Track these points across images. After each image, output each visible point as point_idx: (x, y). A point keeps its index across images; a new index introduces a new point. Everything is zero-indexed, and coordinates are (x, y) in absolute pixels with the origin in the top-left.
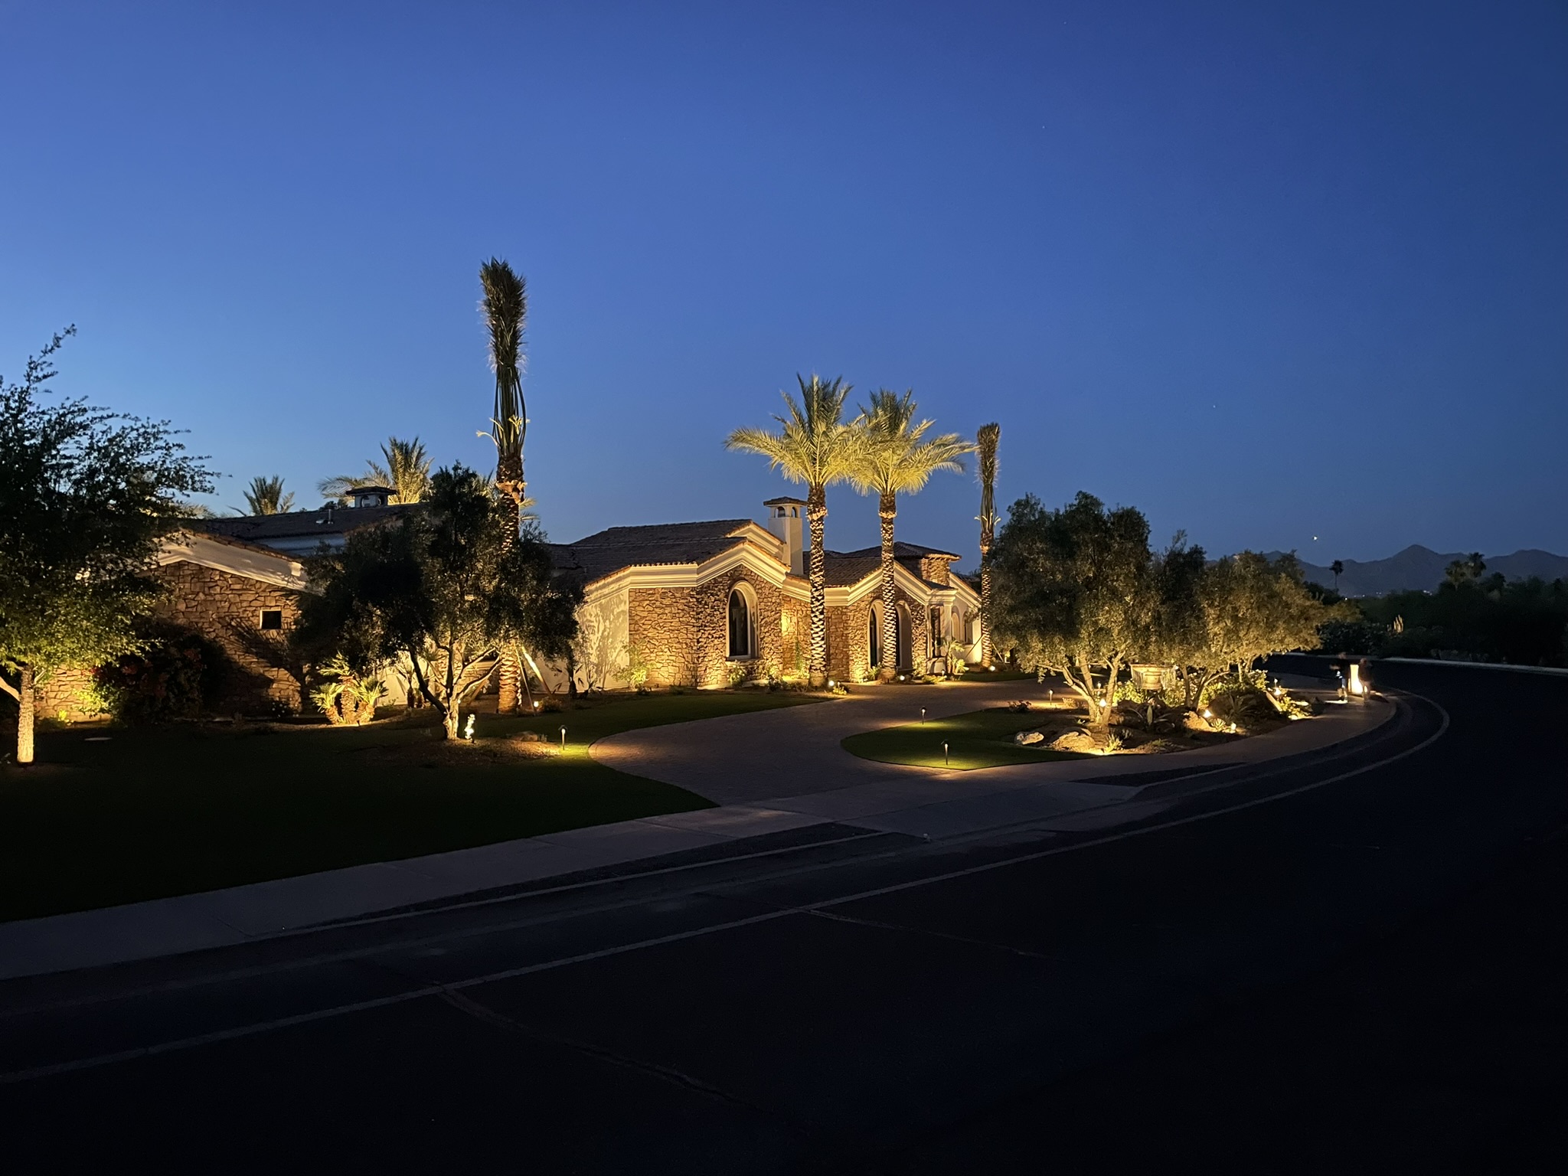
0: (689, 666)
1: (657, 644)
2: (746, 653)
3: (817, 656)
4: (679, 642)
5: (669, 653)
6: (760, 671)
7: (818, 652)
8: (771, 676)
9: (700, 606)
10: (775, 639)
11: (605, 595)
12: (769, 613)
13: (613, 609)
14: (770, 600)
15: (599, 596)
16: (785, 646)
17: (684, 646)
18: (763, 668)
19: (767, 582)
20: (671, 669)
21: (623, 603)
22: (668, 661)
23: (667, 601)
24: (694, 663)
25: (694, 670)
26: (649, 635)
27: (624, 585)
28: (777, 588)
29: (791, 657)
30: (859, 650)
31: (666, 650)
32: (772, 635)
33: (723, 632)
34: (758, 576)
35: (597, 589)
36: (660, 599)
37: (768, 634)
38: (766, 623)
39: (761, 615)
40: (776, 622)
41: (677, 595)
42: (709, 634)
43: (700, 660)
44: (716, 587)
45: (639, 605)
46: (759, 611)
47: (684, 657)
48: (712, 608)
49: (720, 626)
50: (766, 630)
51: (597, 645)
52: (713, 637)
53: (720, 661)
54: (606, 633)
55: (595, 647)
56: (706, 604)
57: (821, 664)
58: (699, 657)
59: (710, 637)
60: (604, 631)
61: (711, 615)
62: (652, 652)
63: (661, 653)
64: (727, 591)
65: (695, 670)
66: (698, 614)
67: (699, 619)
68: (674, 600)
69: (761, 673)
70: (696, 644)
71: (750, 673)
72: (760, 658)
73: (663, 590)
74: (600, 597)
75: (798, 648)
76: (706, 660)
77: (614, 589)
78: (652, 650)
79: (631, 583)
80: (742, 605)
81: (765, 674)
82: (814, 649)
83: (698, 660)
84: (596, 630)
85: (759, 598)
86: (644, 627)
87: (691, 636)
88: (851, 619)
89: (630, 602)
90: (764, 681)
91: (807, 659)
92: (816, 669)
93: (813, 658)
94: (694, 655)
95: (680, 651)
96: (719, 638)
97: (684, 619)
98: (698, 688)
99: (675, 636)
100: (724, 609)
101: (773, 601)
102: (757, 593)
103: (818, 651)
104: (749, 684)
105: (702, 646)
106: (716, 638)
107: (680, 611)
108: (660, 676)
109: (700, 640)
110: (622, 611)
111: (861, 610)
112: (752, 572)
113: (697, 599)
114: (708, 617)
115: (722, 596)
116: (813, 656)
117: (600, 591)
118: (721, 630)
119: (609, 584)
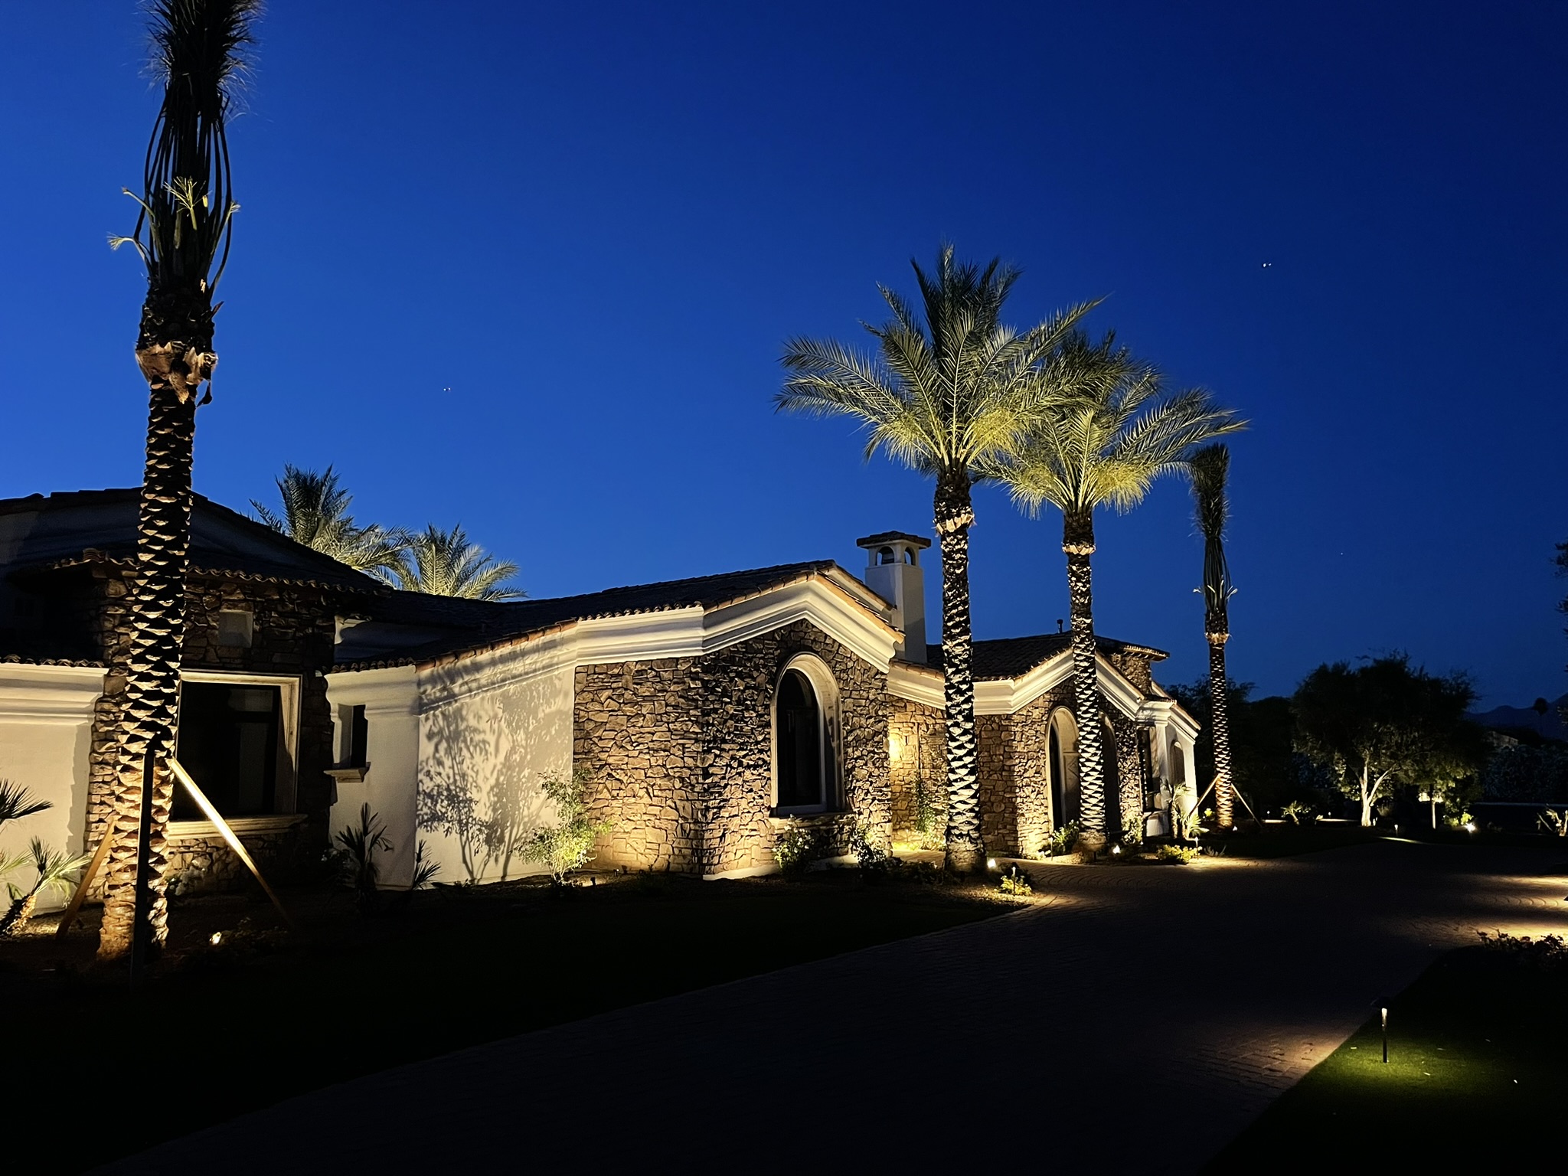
0: (687, 826)
1: (625, 779)
2: (818, 801)
3: (961, 807)
4: (666, 776)
5: (646, 800)
6: (845, 837)
7: (961, 798)
8: (867, 847)
9: (711, 698)
10: (876, 772)
11: (514, 677)
12: (863, 721)
13: (537, 707)
14: (865, 694)
15: (500, 677)
16: (898, 789)
17: (678, 785)
18: (852, 832)
19: (858, 658)
20: (651, 835)
21: (561, 696)
22: (645, 817)
23: (644, 691)
24: (696, 822)
25: (696, 838)
26: (611, 760)
27: (562, 658)
28: (878, 672)
29: (909, 808)
30: (1033, 796)
31: (642, 793)
32: (870, 764)
33: (764, 756)
34: (840, 645)
35: (493, 663)
36: (632, 686)
37: (860, 762)
38: (857, 739)
39: (846, 724)
40: (876, 739)
41: (666, 675)
42: (733, 758)
43: (710, 815)
44: (750, 660)
45: (593, 700)
46: (842, 716)
47: (677, 809)
48: (739, 702)
49: (757, 743)
50: (857, 754)
51: (492, 781)
52: (740, 764)
53: (759, 816)
54: (517, 757)
55: (486, 788)
56: (725, 694)
57: (970, 823)
58: (707, 808)
59: (735, 765)
60: (513, 750)
61: (738, 719)
62: (615, 798)
63: (633, 800)
64: (774, 670)
65: (699, 836)
66: (706, 714)
67: (708, 724)
68: (659, 686)
69: (847, 842)
70: (701, 780)
71: (825, 843)
72: (847, 809)
73: (639, 667)
74: (503, 680)
75: (920, 792)
76: (724, 813)
77: (539, 665)
78: (615, 793)
79: (580, 656)
80: (808, 702)
81: (855, 843)
82: (955, 793)
83: (704, 815)
84: (491, 749)
85: (842, 689)
86: (601, 744)
87: (690, 762)
88: (1018, 738)
89: (576, 694)
90: (853, 858)
91: (939, 812)
92: (961, 835)
93: (954, 811)
94: (698, 805)
95: (668, 794)
96: (755, 767)
97: (678, 726)
98: (706, 877)
99: (660, 762)
100: (767, 707)
101: (871, 697)
102: (838, 679)
103: (964, 797)
104: (821, 865)
105: (715, 785)
106: (748, 767)
107: (669, 709)
108: (629, 849)
109: (711, 770)
110: (560, 712)
111: (1033, 723)
112: (826, 636)
113: (705, 683)
114: (730, 722)
115: (761, 679)
116: (953, 807)
117: (500, 668)
118: (761, 751)
119: (524, 654)
